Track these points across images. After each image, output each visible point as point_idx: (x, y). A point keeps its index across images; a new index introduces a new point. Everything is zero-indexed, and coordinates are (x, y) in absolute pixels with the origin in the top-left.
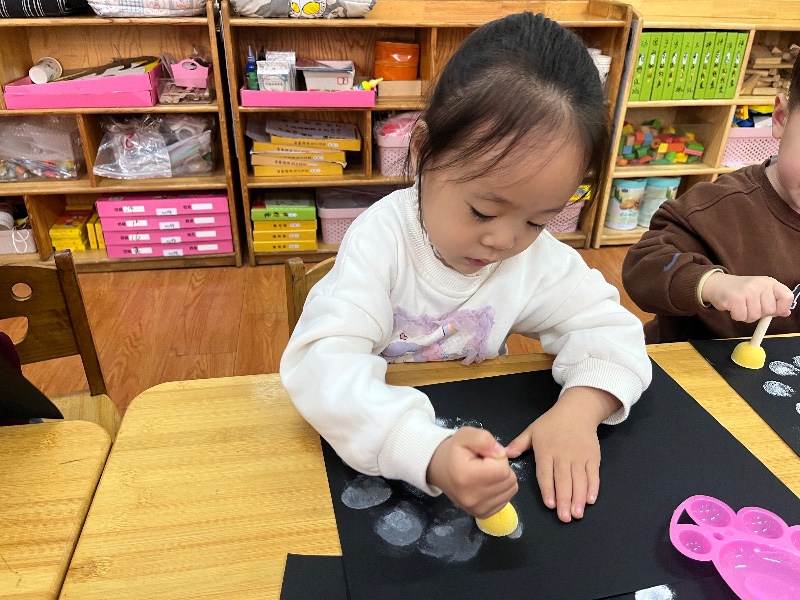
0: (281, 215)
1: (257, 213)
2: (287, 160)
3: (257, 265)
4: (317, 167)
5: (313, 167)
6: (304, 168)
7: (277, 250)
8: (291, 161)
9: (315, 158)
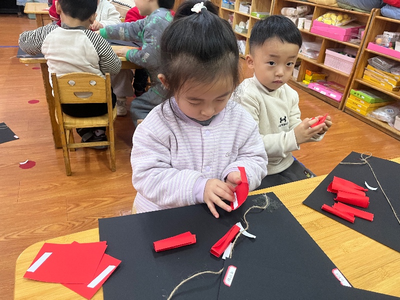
0: (359, 96)
1: (352, 91)
2: (375, 76)
3: (344, 111)
4: (384, 83)
5: (383, 83)
6: (379, 81)
7: (352, 109)
8: (377, 77)
9: (385, 79)
